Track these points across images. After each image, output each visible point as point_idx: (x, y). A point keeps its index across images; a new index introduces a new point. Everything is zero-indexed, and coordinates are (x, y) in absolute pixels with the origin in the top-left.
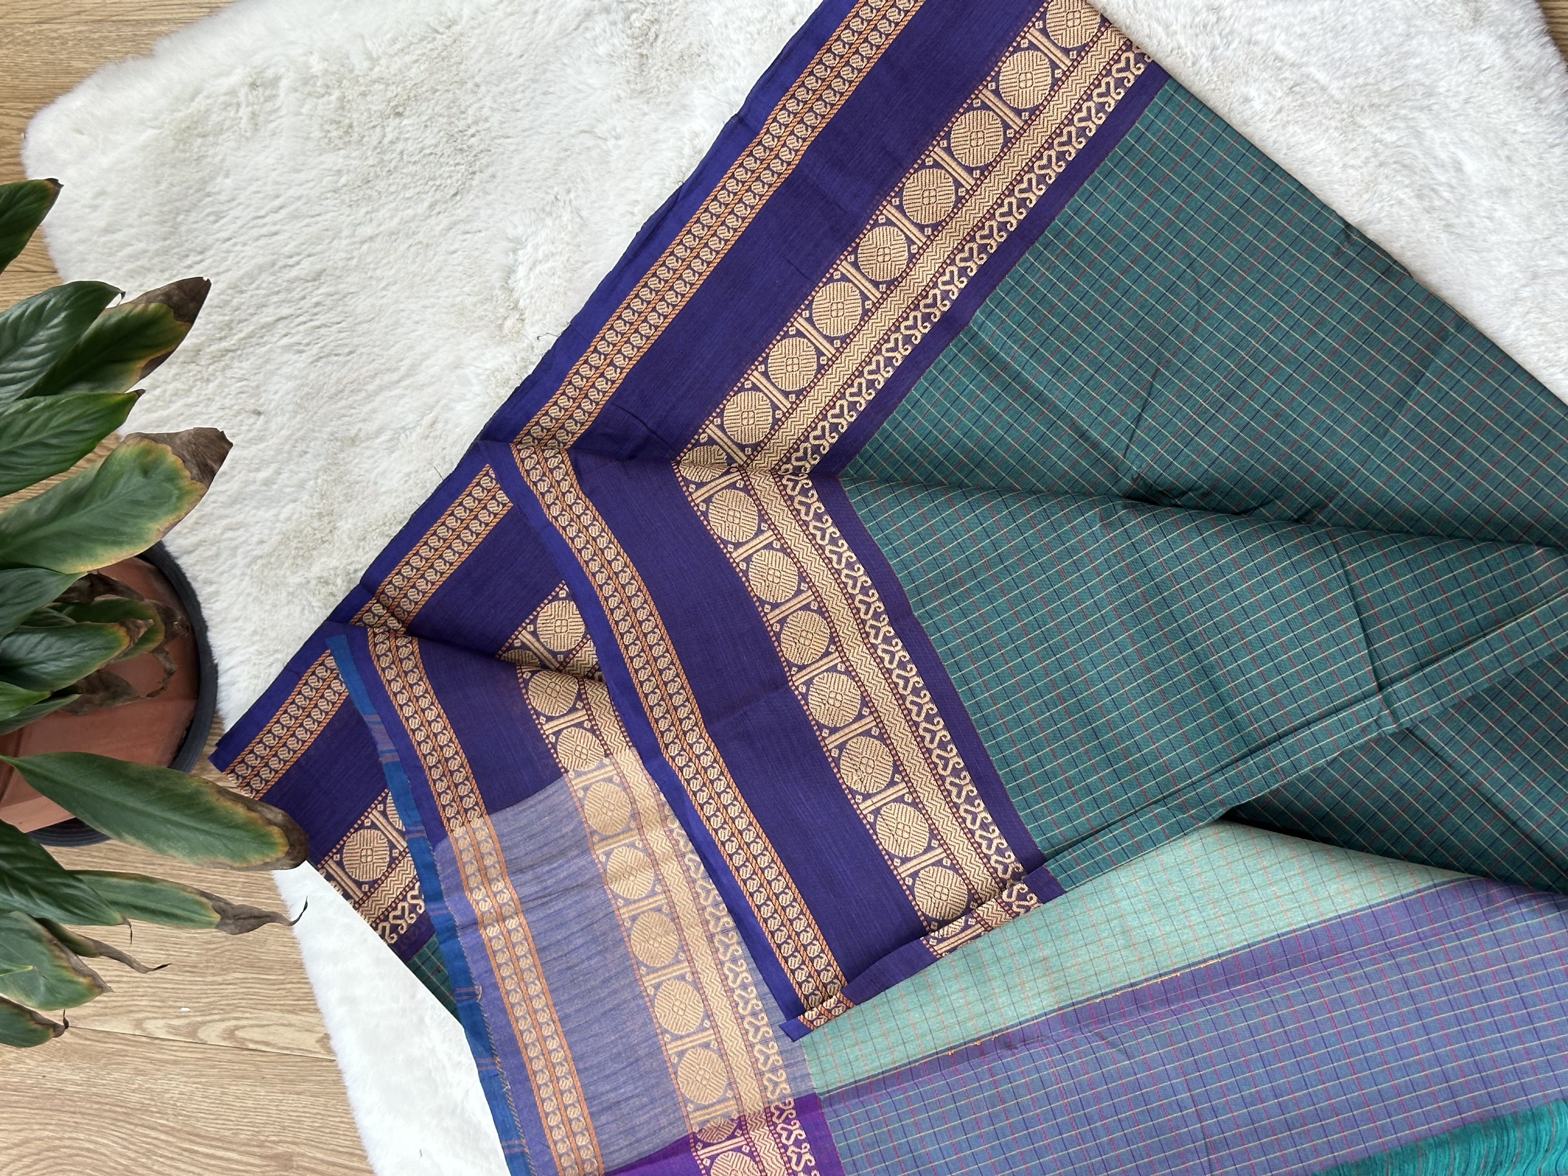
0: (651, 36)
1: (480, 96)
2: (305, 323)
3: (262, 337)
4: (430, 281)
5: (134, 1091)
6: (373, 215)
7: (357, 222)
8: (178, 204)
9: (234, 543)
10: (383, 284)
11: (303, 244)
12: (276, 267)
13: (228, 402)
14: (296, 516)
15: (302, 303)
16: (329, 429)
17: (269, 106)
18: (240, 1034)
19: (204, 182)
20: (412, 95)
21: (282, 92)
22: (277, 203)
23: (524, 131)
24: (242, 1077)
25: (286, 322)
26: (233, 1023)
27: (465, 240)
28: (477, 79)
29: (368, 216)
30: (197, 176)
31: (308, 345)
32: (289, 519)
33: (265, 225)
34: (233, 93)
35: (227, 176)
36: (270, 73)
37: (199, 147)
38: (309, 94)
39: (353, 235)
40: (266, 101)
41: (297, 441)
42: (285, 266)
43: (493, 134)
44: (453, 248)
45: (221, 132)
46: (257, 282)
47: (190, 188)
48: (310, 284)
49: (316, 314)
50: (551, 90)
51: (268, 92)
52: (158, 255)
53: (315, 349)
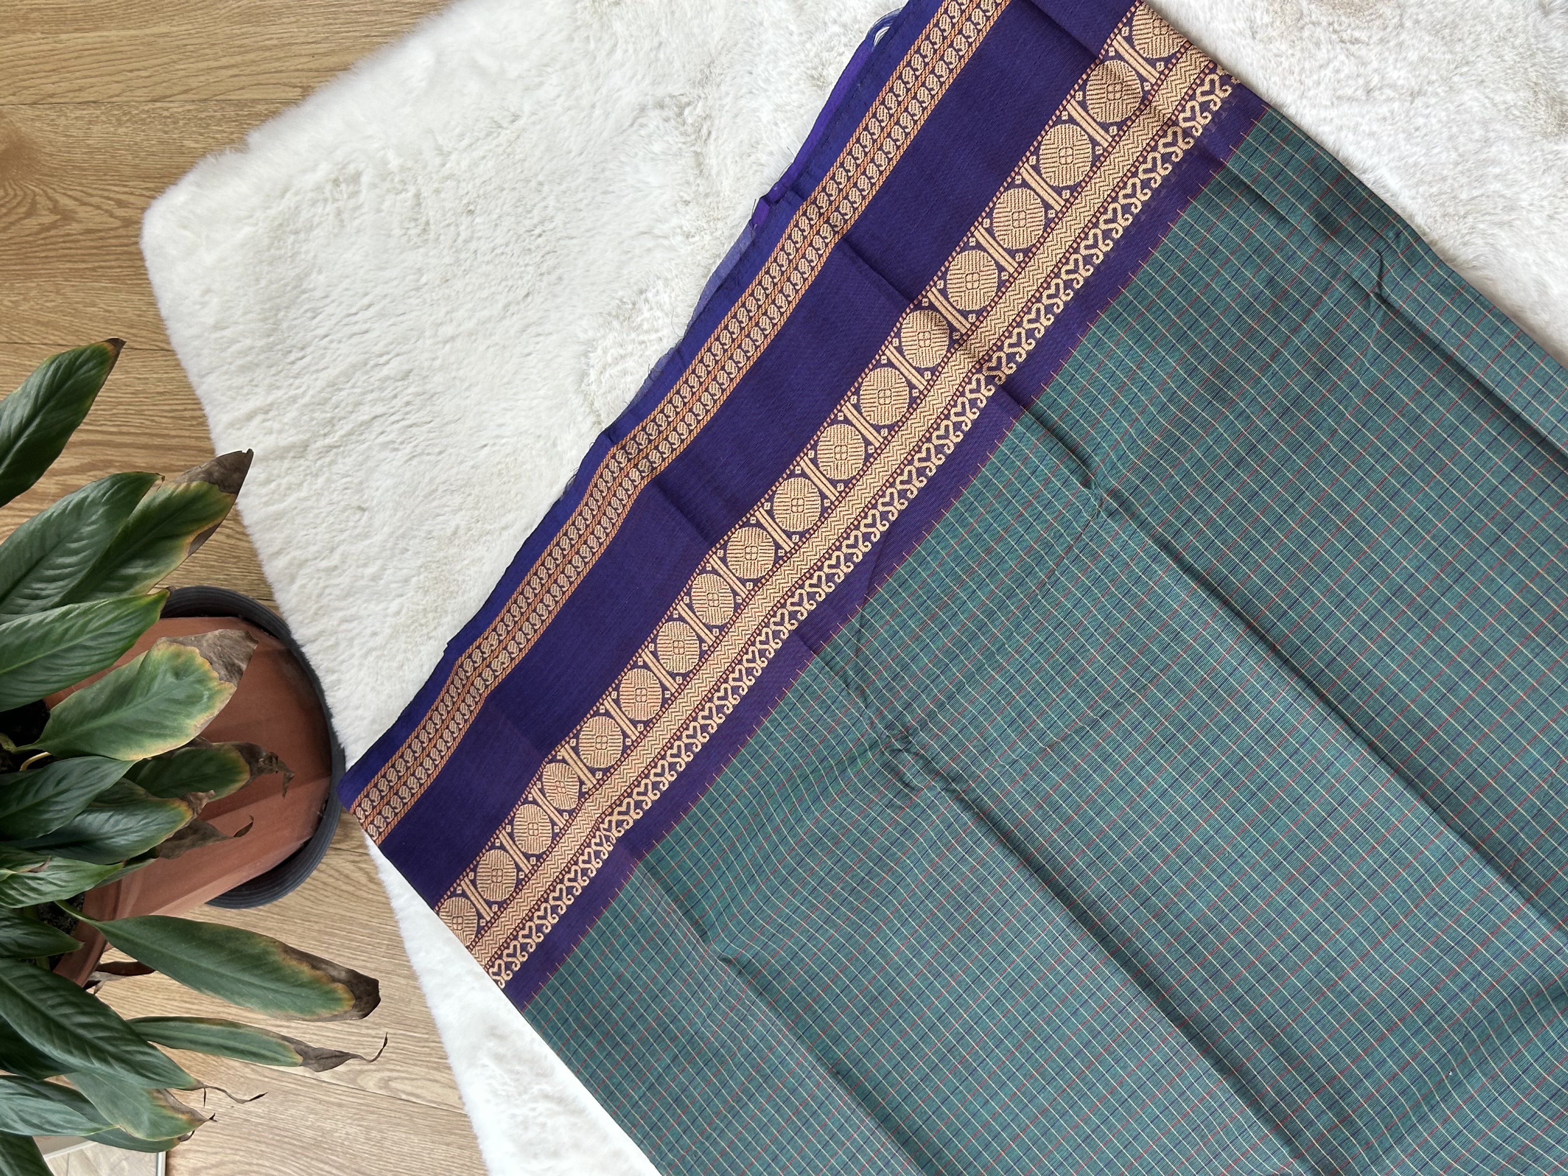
0: (704, 131)
1: (544, 195)
2: (398, 421)
3: (361, 434)
4: (508, 383)
5: (307, 1127)
6: (454, 315)
7: (439, 321)
8: (278, 301)
9: (349, 635)
10: (466, 384)
11: (392, 343)
12: (368, 367)
13: (335, 497)
14: (404, 611)
15: (394, 402)
16: (425, 528)
17: (352, 203)
18: (393, 1084)
19: (300, 279)
20: (481, 192)
21: (364, 188)
22: (366, 301)
23: (588, 231)
24: (398, 1124)
25: (382, 419)
26: (387, 1074)
27: (537, 343)
28: (541, 178)
29: (448, 316)
30: (292, 274)
31: (402, 443)
32: (398, 613)
33: (356, 323)
34: (319, 188)
35: (320, 272)
36: (351, 169)
37: (293, 244)
38: (388, 191)
39: (435, 335)
40: (349, 198)
41: (397, 539)
42: (377, 365)
43: (558, 235)
44: (526, 351)
45: (311, 228)
46: (353, 381)
47: (286, 285)
48: (400, 383)
49: (407, 413)
50: (611, 189)
51: (351, 188)
52: (263, 352)
53: (409, 448)
